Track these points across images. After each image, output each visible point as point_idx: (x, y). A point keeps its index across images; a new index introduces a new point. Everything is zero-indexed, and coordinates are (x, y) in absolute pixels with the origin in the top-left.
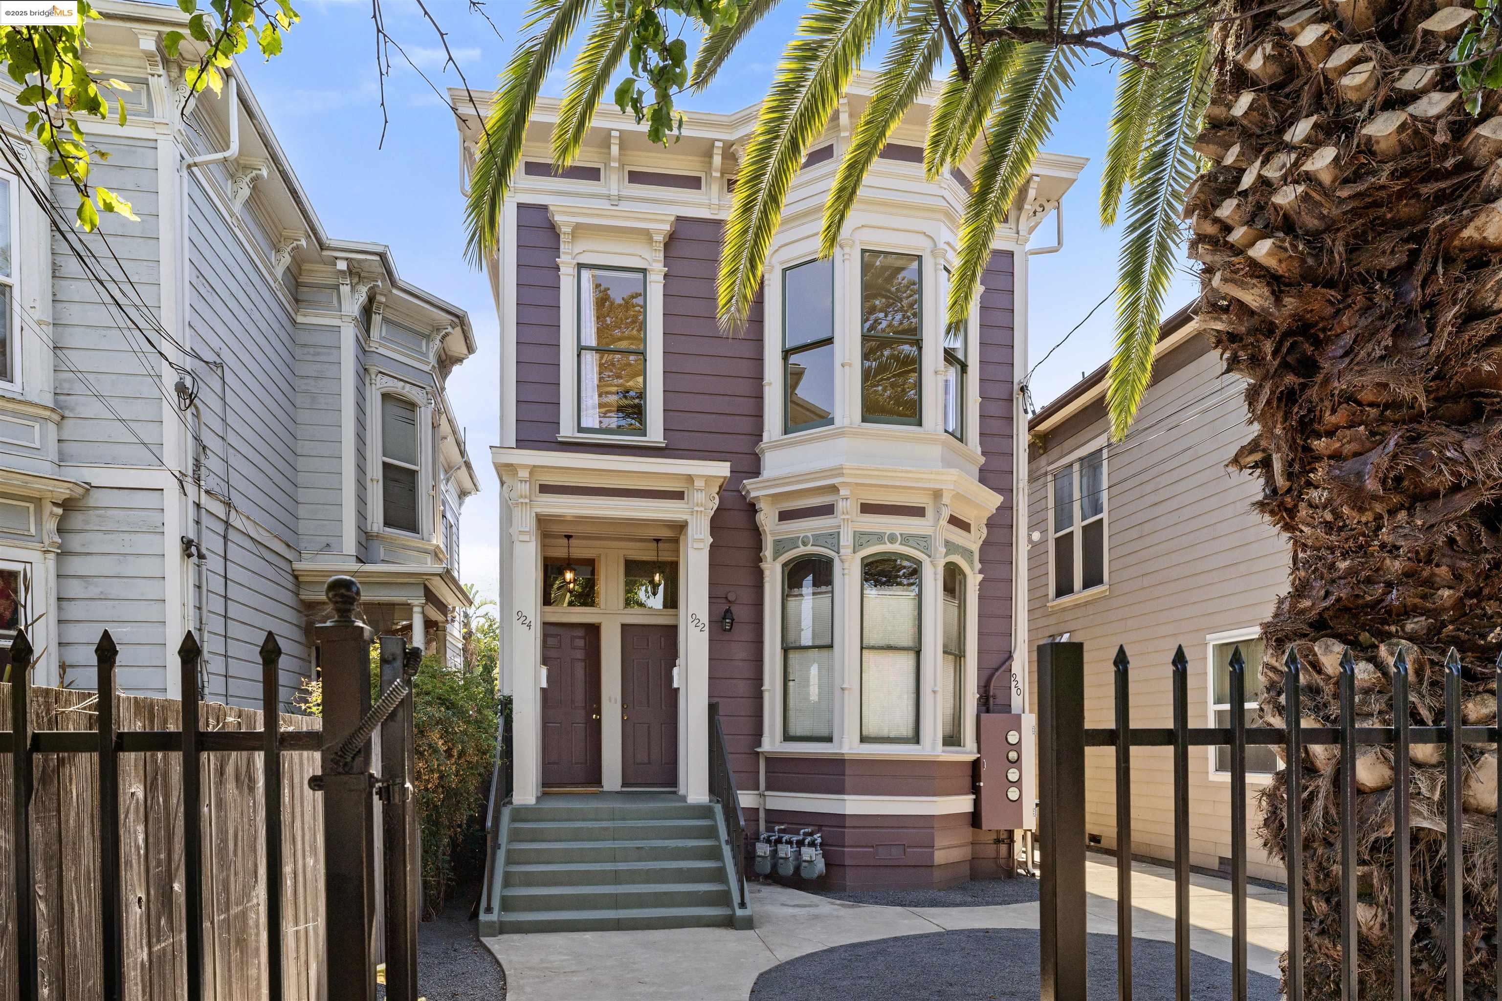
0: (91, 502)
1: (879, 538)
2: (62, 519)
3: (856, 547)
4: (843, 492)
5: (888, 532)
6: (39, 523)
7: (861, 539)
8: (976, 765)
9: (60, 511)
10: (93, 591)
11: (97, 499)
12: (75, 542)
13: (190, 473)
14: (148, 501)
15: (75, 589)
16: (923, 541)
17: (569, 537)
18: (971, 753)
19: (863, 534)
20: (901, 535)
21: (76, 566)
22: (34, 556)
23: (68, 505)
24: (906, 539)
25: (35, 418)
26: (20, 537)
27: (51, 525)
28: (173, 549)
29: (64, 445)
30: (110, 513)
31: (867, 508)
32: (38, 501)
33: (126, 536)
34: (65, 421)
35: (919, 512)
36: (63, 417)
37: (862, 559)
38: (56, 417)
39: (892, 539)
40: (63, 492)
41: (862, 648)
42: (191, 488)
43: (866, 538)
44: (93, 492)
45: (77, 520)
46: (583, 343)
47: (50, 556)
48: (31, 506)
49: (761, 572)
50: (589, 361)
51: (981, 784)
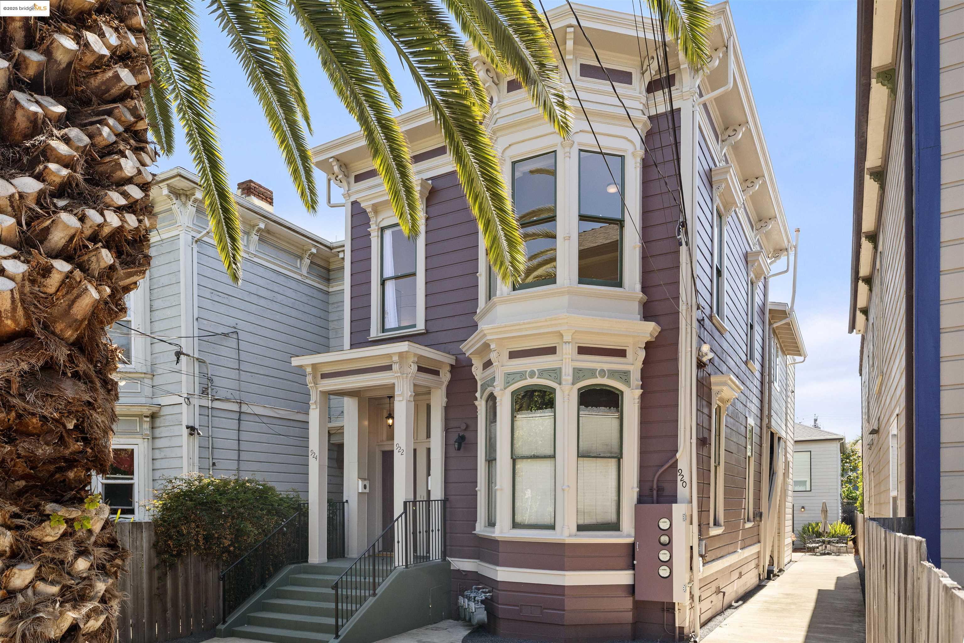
0: (162, 413)
1: (522, 375)
2: (152, 423)
3: (508, 384)
4: (493, 346)
5: (529, 370)
6: (141, 426)
7: (510, 377)
8: (633, 545)
9: (149, 419)
10: (162, 455)
11: (164, 411)
12: (157, 432)
13: (197, 392)
14: (176, 409)
15: (158, 454)
16: (555, 374)
17: (390, 397)
18: (629, 536)
19: (509, 374)
20: (538, 370)
21: (159, 443)
22: (139, 441)
23: (153, 416)
24: (542, 373)
25: (139, 379)
26: (133, 433)
27: (146, 426)
28: (185, 432)
29: (154, 388)
30: (167, 417)
31: (514, 355)
32: (139, 416)
33: (171, 428)
34: (155, 377)
35: (551, 351)
36: (154, 375)
37: (513, 393)
38: (150, 376)
39: (532, 374)
40: (146, 411)
41: (514, 461)
42: (196, 402)
43: (512, 377)
44: (164, 409)
45: (158, 422)
46: (386, 276)
47: (146, 440)
48: (138, 419)
49: (476, 408)
50: (390, 287)
51: (635, 562)
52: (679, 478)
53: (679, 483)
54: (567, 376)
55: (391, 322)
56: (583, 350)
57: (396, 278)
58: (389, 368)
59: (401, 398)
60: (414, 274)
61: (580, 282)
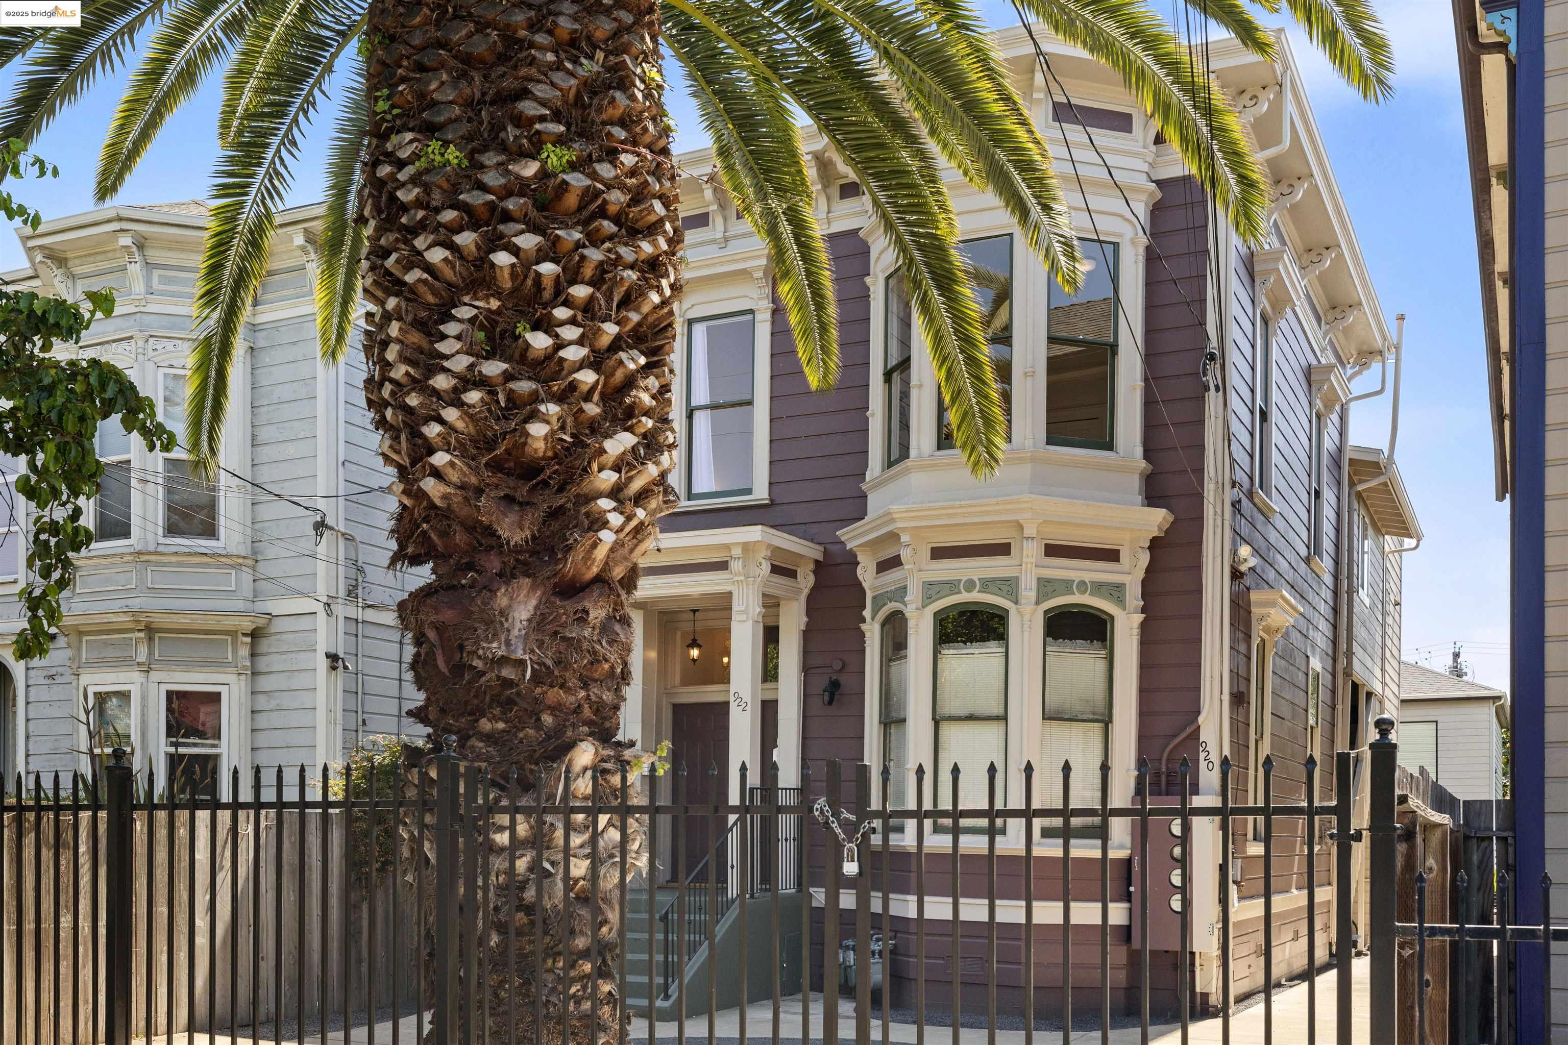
0: (273, 630)
1: (953, 586)
2: (253, 645)
3: (928, 599)
4: (905, 538)
5: (964, 579)
6: (235, 651)
7: (932, 590)
8: (1129, 862)
9: (248, 640)
10: (272, 704)
11: (278, 626)
12: (263, 664)
13: (342, 593)
14: (305, 623)
15: (262, 702)
16: (1010, 586)
17: (694, 611)
18: (1121, 847)
19: (931, 584)
20: (979, 579)
21: (264, 683)
22: (231, 678)
23: (256, 635)
24: (987, 585)
25: (232, 567)
26: (219, 664)
27: (244, 652)
28: (322, 664)
29: (257, 583)
30: (284, 636)
31: (938, 553)
32: (233, 633)
33: (293, 655)
34: (260, 564)
35: (1003, 549)
36: (257, 561)
37: (935, 614)
38: (250, 562)
39: (970, 586)
40: (247, 625)
41: (937, 723)
42: (340, 610)
43: (936, 588)
44: (276, 621)
45: (264, 645)
46: (694, 403)
47: (243, 677)
48: (229, 638)
49: (863, 635)
50: (702, 420)
51: (1132, 889)
52: (1202, 756)
53: (1203, 764)
54: (1028, 592)
55: (704, 481)
56: (1052, 551)
57: (713, 407)
58: (722, 566)
59: (744, 617)
60: (750, 403)
61: (1050, 441)
